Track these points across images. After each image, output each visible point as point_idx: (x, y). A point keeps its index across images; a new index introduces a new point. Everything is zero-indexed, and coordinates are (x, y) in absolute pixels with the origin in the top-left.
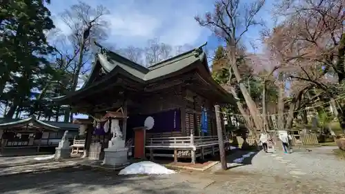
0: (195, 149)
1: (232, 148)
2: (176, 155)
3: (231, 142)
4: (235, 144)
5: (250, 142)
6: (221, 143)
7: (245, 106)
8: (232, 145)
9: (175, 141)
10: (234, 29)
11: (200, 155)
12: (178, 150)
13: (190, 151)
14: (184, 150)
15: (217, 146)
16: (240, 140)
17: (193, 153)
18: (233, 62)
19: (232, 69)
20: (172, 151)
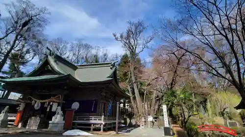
0: (104, 124)
1: (123, 125)
2: (92, 127)
3: (123, 121)
4: (125, 123)
5: (133, 122)
6: (117, 121)
7: (135, 98)
8: (123, 124)
9: (93, 119)
10: (136, 48)
11: (105, 127)
12: (94, 124)
13: (101, 125)
14: (98, 124)
15: (115, 123)
16: (128, 121)
17: (102, 126)
18: (132, 69)
19: (131, 73)
20: (90, 125)
